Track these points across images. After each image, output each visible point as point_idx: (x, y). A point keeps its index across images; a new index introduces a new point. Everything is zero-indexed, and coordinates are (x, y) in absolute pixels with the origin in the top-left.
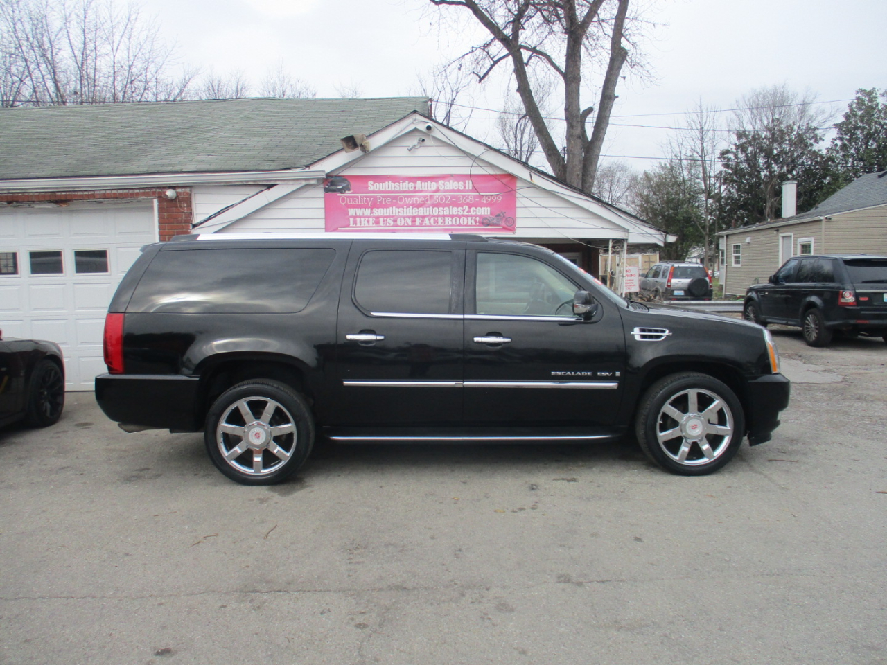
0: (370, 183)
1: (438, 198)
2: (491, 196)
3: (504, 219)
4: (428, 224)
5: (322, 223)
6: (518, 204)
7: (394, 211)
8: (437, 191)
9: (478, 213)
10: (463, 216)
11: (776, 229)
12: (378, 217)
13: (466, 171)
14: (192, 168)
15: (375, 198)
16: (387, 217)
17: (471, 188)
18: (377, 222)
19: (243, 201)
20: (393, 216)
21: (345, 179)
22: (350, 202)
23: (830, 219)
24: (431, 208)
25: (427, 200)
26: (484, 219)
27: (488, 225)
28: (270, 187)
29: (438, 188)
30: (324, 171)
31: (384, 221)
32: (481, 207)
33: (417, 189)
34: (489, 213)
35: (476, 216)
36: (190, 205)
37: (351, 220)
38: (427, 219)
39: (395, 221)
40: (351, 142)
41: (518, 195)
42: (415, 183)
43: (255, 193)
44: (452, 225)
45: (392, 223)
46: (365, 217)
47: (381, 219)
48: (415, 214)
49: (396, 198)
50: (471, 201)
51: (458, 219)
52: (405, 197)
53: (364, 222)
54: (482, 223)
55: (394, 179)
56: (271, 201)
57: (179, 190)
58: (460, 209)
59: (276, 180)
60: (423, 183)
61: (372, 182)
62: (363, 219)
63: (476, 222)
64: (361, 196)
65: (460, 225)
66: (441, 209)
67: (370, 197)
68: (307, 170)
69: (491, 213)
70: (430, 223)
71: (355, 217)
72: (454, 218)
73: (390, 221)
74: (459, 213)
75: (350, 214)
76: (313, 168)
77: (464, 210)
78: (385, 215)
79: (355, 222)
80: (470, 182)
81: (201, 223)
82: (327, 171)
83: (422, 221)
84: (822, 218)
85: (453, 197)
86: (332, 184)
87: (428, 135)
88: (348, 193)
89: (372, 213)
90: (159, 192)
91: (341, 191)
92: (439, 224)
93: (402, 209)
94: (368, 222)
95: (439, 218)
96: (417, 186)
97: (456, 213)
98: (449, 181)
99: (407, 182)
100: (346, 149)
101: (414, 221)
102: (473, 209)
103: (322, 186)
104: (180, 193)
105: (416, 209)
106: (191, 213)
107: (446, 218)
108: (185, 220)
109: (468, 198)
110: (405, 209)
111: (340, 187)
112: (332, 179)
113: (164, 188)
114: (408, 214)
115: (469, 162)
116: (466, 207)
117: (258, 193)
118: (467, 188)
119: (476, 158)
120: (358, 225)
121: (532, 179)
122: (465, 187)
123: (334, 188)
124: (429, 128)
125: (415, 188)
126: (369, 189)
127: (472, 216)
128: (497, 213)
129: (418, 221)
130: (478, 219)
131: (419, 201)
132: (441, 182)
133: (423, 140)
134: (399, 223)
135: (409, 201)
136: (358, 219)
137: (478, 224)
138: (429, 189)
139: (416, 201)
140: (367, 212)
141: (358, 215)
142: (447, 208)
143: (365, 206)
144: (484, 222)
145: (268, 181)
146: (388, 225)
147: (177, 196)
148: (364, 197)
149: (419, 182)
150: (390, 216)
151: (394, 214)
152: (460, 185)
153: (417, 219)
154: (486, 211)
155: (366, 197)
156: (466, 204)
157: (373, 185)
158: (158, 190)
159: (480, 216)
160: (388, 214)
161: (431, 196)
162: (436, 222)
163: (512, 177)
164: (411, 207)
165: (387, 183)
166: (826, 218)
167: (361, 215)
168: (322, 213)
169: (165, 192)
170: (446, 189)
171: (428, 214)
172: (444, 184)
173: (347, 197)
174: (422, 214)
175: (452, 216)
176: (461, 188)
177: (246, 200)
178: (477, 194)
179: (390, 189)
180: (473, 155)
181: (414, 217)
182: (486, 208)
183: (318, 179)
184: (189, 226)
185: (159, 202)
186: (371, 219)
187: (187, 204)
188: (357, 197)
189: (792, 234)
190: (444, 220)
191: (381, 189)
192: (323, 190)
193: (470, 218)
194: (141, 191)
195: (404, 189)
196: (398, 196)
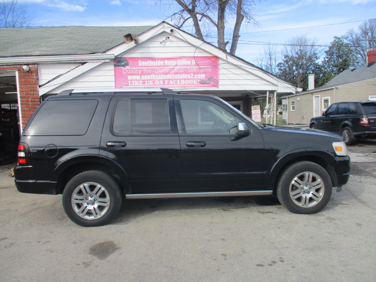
0: (140, 62)
1: (177, 70)
2: (206, 68)
3: (213, 80)
4: (172, 84)
5: (113, 84)
6: (220, 72)
7: (153, 76)
8: (176, 65)
9: (198, 78)
10: (191, 79)
11: (312, 94)
12: (144, 80)
13: (192, 55)
14: (38, 53)
15: (143, 69)
16: (149, 80)
17: (194, 64)
18: (144, 83)
19: (68, 72)
20: (153, 80)
21: (126, 59)
22: (129, 72)
23: (337, 88)
24: (173, 75)
25: (171, 71)
26: (202, 80)
27: (204, 84)
28: (83, 64)
29: (177, 64)
30: (114, 54)
31: (148, 82)
32: (200, 74)
33: (165, 65)
34: (204, 78)
35: (198, 79)
36: (37, 75)
37: (130, 82)
38: (171, 81)
39: (154, 82)
40: (129, 37)
41: (220, 67)
42: (164, 61)
43: (75, 67)
44: (185, 84)
45: (152, 83)
46: (137, 80)
47: (146, 81)
48: (164, 78)
49: (154, 69)
50: (195, 71)
51: (188, 80)
52: (159, 69)
53: (137, 83)
54: (201, 83)
55: (153, 59)
56: (84, 72)
57: (31, 66)
58: (189, 75)
59: (87, 60)
60: (169, 61)
61: (140, 61)
62: (136, 81)
63: (197, 82)
64: (135, 69)
65: (189, 84)
66: (179, 75)
67: (140, 69)
68: (104, 54)
69: (206, 77)
70: (173, 83)
71: (132, 80)
72: (186, 80)
73: (151, 82)
74: (188, 78)
75: (129, 79)
76: (107, 53)
77: (191, 76)
78: (148, 79)
79: (132, 83)
80: (194, 60)
81: (44, 85)
82: (116, 55)
83: (169, 82)
84: (334, 88)
85: (185, 69)
86: (119, 62)
87: (171, 35)
88: (127, 67)
89: (141, 78)
90: (18, 67)
91: (124, 66)
92: (178, 83)
93: (157, 75)
94: (139, 83)
95: (178, 80)
96: (165, 63)
97: (187, 78)
98: (183, 60)
99: (160, 61)
100: (126, 41)
101: (164, 82)
102: (196, 75)
103: (113, 63)
104: (31, 68)
105: (165, 75)
106: (38, 79)
107: (182, 80)
108: (34, 83)
109: (193, 69)
110: (159, 76)
111: (123, 64)
112: (118, 59)
113: (21, 65)
114: (161, 78)
115: (193, 49)
116: (192, 74)
117: (76, 68)
118: (193, 64)
119: (197, 47)
120: (134, 84)
121: (227, 59)
122: (191, 63)
123: (119, 64)
124: (172, 31)
125: (164, 64)
126: (139, 65)
127: (195, 79)
128: (209, 77)
129: (166, 82)
130: (198, 80)
131: (167, 71)
132: (178, 61)
133: (169, 38)
134: (156, 83)
135: (161, 71)
136: (133, 82)
137: (198, 83)
138: (172, 64)
139: (165, 71)
140: (138, 77)
141: (133, 79)
142: (182, 75)
143: (138, 74)
144: (202, 82)
145: (82, 60)
146: (150, 84)
147: (30, 69)
148: (136, 69)
149: (166, 61)
150: (151, 80)
151: (153, 79)
152: (189, 62)
153: (166, 81)
154: (203, 76)
155: (138, 69)
156: (192, 73)
157: (141, 63)
158: (18, 66)
159: (200, 79)
160: (150, 79)
161: (173, 68)
162: (176, 82)
163: (216, 58)
164: (162, 75)
165: (149, 61)
166: (336, 88)
167: (135, 79)
168: (113, 79)
169: (23, 67)
170: (181, 64)
171: (172, 78)
172: (180, 62)
173: (127, 69)
174: (169, 78)
175: (185, 79)
176: (190, 64)
177: (69, 71)
178: (198, 67)
179: (151, 65)
180: (196, 46)
181: (164, 80)
182: (203, 75)
183: (110, 59)
184: (37, 87)
185: (19, 73)
186: (140, 81)
187: (35, 74)
188: (133, 69)
189: (319, 95)
190: (180, 82)
191: (146, 65)
192: (113, 65)
193: (194, 80)
194: (8, 67)
195: (159, 65)
196: (155, 69)
